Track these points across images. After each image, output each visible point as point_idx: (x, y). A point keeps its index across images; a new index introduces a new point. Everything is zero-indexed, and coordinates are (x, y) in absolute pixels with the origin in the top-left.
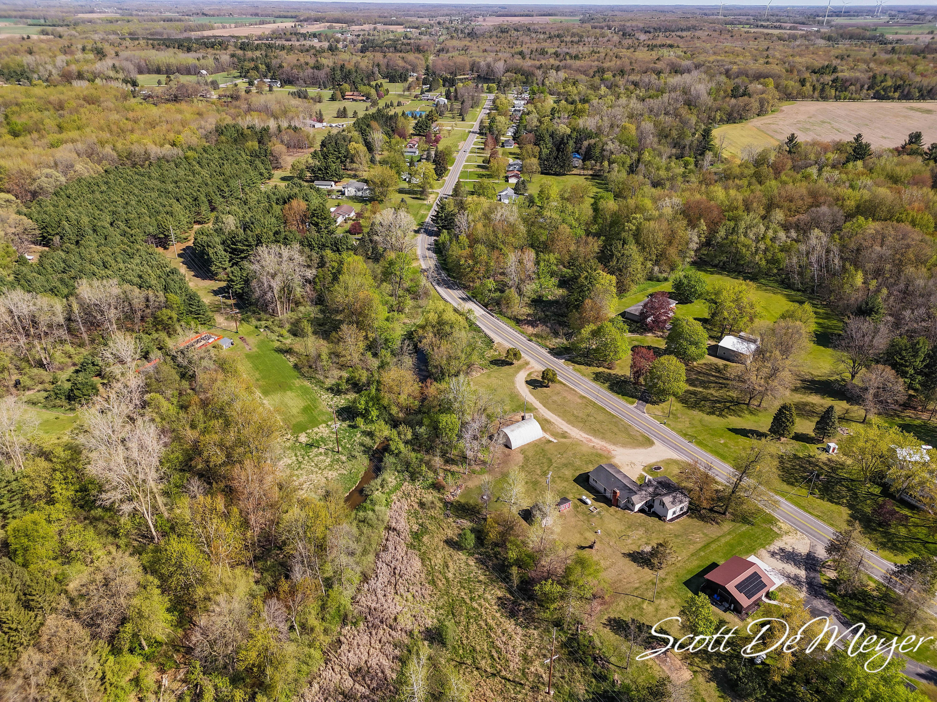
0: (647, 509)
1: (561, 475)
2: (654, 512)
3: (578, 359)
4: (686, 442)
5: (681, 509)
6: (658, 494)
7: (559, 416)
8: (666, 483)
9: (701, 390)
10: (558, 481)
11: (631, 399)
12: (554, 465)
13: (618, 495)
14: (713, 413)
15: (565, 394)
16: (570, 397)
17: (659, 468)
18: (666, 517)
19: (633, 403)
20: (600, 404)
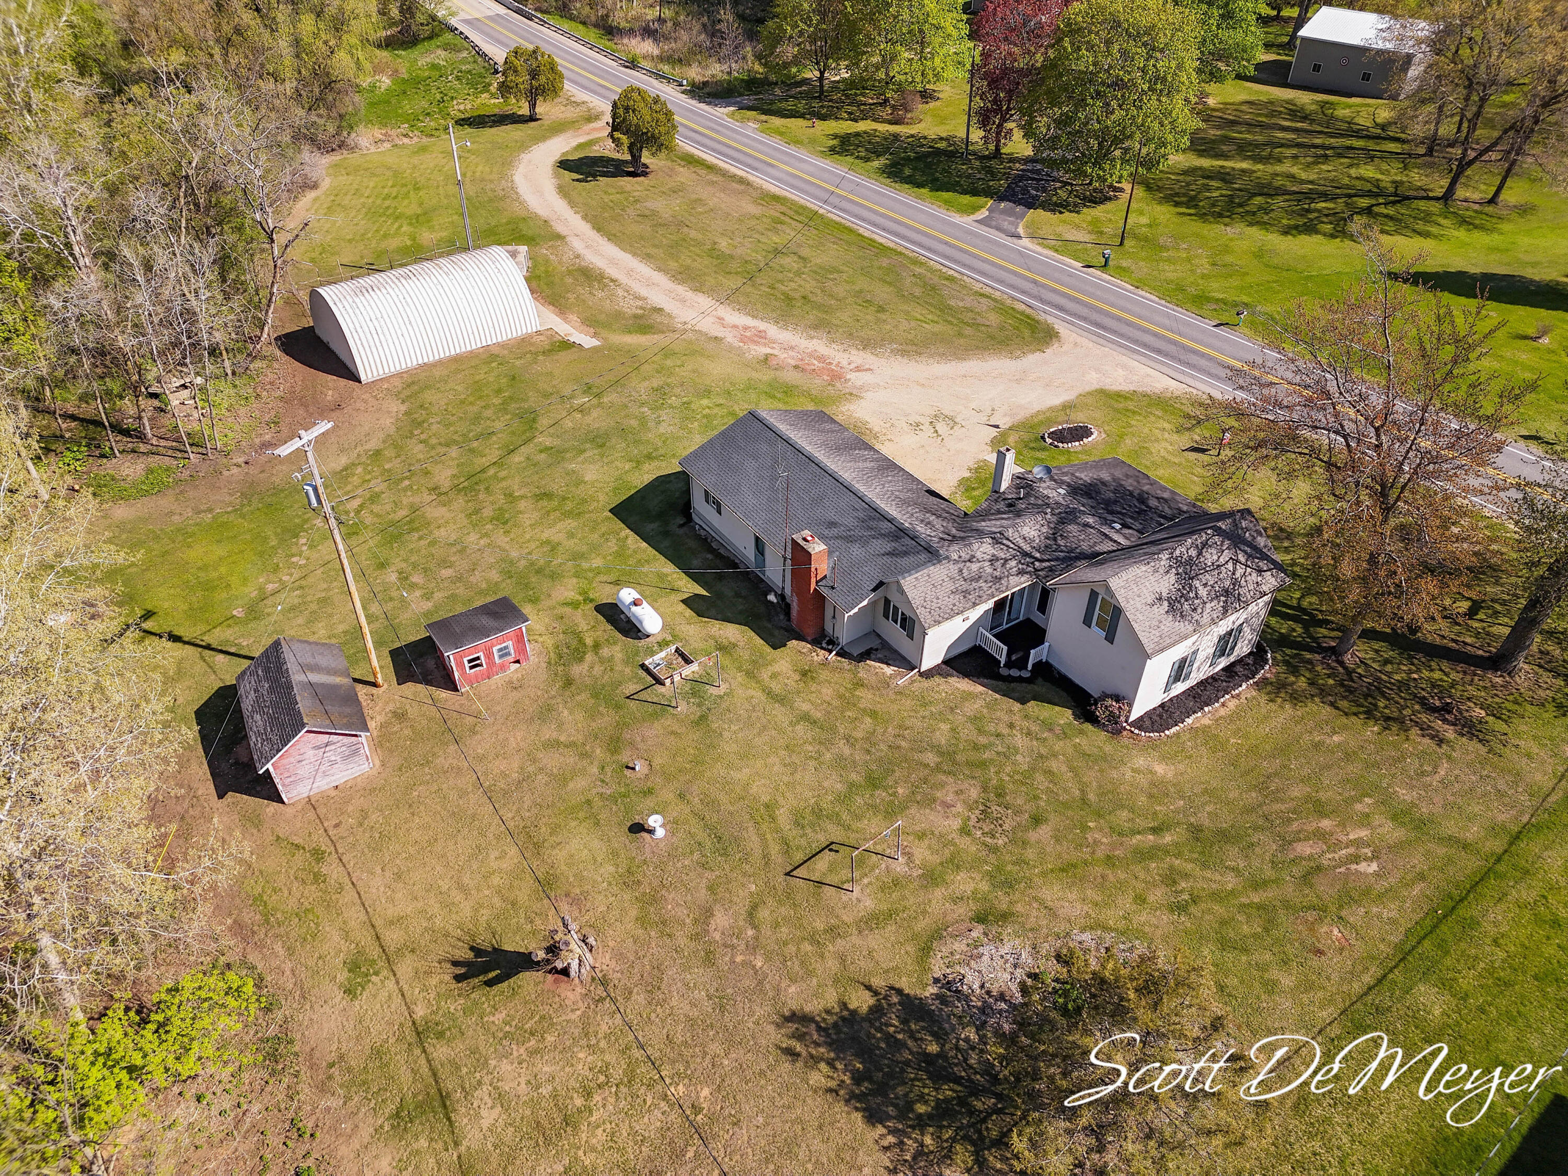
0: (1000, 651)
1: (557, 485)
2: (1045, 670)
3: (790, 105)
4: (1207, 325)
5: (1225, 644)
6: (1073, 558)
7: (647, 257)
8: (1122, 493)
9: (1245, 165)
10: (528, 513)
11: (967, 199)
12: (544, 440)
13: (821, 566)
14: (1309, 229)
15: (704, 192)
16: (716, 198)
17: (1080, 433)
18: (1124, 699)
19: (975, 209)
20: (835, 216)
